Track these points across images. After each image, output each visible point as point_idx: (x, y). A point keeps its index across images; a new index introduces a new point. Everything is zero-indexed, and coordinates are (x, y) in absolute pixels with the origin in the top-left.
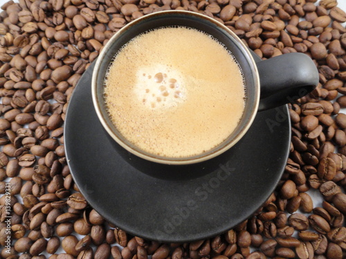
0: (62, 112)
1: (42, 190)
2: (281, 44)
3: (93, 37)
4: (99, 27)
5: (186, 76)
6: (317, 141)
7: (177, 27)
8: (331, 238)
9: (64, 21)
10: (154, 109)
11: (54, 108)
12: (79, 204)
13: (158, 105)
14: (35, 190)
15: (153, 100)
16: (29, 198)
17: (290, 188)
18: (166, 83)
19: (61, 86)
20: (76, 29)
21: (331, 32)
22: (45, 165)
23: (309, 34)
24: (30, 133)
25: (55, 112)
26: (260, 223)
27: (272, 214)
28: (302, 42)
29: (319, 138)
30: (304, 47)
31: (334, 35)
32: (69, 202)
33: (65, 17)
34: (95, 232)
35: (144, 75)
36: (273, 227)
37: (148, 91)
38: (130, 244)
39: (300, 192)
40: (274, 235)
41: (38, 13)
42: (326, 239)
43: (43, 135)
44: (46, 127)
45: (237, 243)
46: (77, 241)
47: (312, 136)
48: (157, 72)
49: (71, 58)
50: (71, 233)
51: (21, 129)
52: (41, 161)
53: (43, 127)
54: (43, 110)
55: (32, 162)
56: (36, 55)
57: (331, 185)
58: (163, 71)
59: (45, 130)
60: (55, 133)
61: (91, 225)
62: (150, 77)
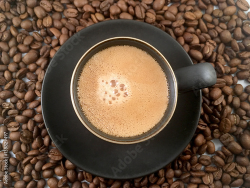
0: (35, 89)
1: (28, 147)
2: (198, 30)
3: (52, 26)
4: (56, 16)
5: (131, 81)
6: (220, 106)
7: (123, 45)
8: (224, 170)
9: (26, 11)
10: (111, 105)
11: (29, 85)
12: (57, 157)
13: (113, 102)
14: (23, 148)
15: (110, 99)
16: (20, 154)
17: (200, 139)
18: (118, 87)
19: (31, 67)
20: (37, 18)
21: (236, 20)
22: (27, 129)
23: (220, 21)
24: (12, 106)
25: (29, 89)
26: (180, 163)
27: (188, 156)
28: (214, 28)
29: (222, 104)
30: (215, 34)
31: (238, 23)
32: (49, 156)
33: (26, 5)
34: (70, 174)
35: (103, 81)
36: (189, 165)
37: (106, 93)
38: (95, 181)
39: (207, 141)
40: (189, 170)
41: (5, 6)
42: (221, 171)
43: (23, 107)
44: (24, 101)
45: (165, 176)
46: (57, 180)
47: (216, 103)
48: (111, 79)
49: (36, 43)
50: (53, 176)
51: (5, 103)
52: (24, 126)
53: (22, 101)
54: (20, 88)
55: (18, 128)
56: (7, 42)
57: (227, 136)
58: (116, 79)
59: (23, 103)
60: (32, 105)
61: (66, 170)
62: (107, 83)
